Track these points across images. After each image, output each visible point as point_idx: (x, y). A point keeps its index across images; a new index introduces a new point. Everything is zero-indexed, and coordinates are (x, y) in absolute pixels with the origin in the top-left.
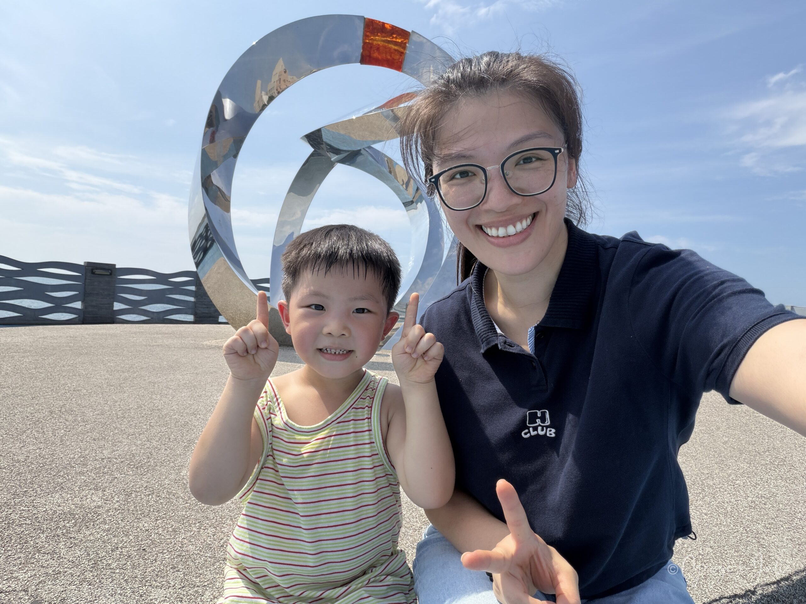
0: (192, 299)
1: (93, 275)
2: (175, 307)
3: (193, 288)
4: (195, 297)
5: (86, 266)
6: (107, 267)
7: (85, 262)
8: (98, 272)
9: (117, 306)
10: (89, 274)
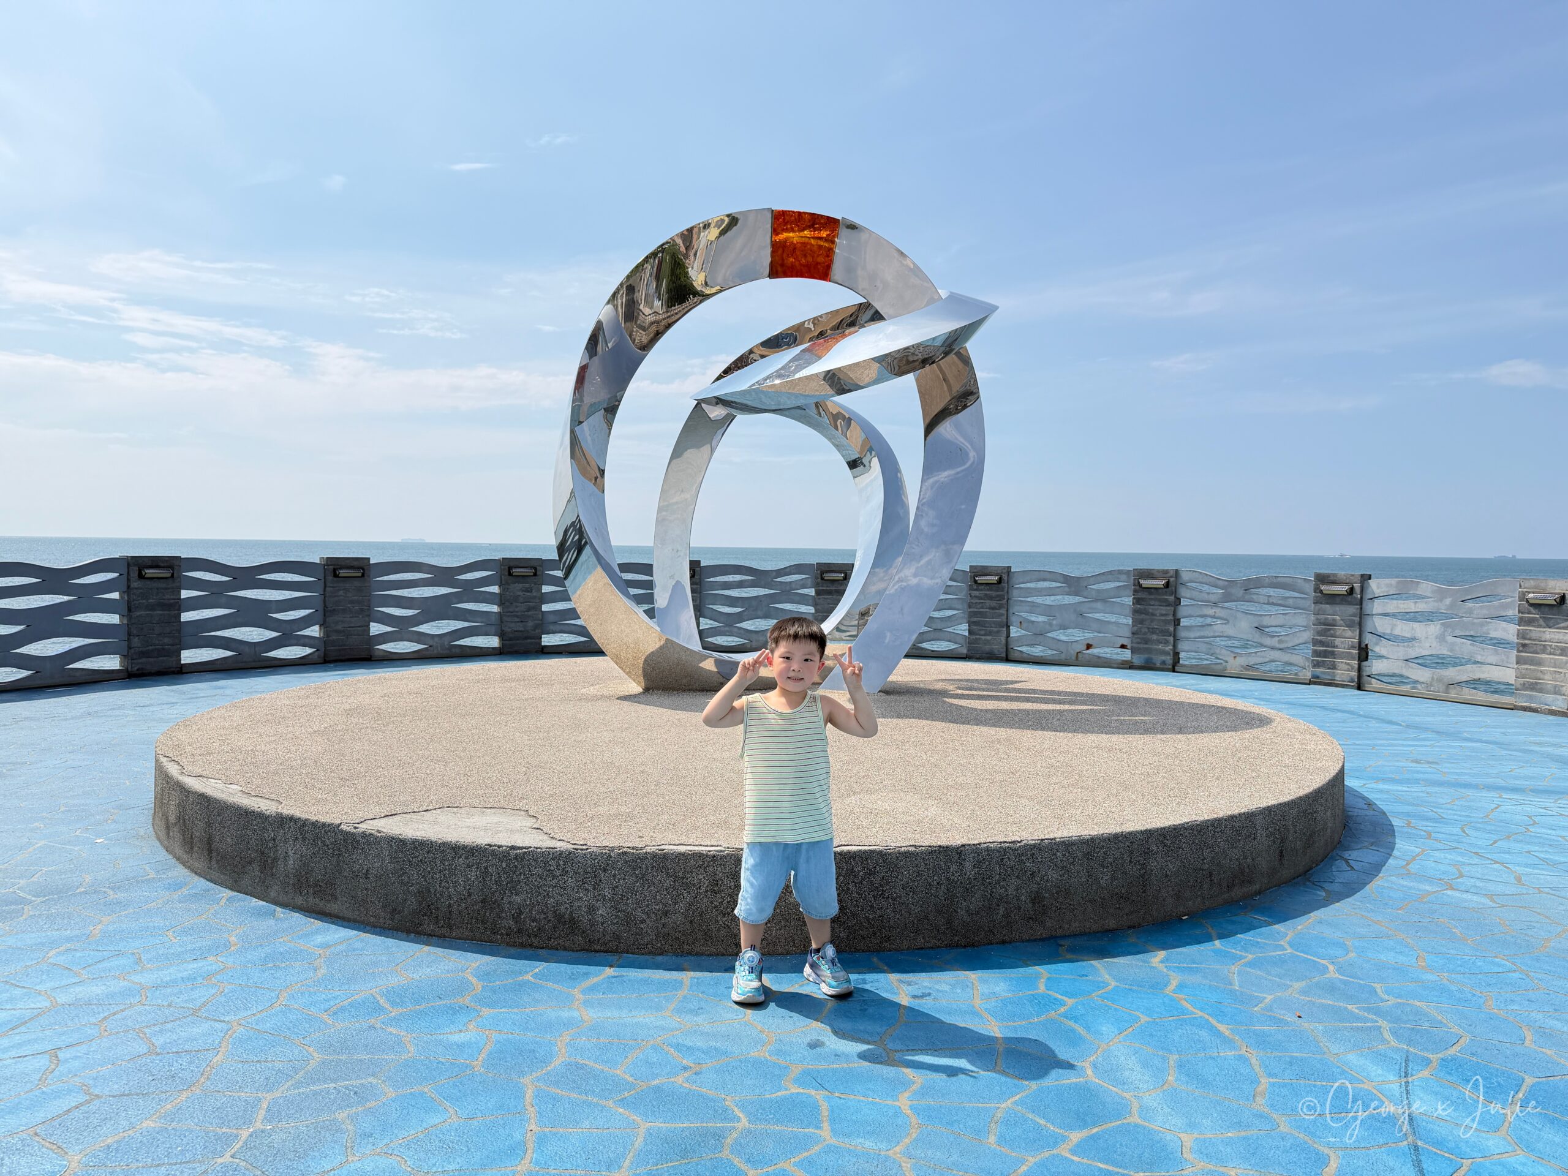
0: (495, 609)
1: (335, 579)
2: (466, 624)
3: (495, 589)
4: (500, 604)
5: (324, 565)
6: (355, 564)
7: (321, 558)
8: (343, 573)
9: (376, 629)
10: (330, 578)
